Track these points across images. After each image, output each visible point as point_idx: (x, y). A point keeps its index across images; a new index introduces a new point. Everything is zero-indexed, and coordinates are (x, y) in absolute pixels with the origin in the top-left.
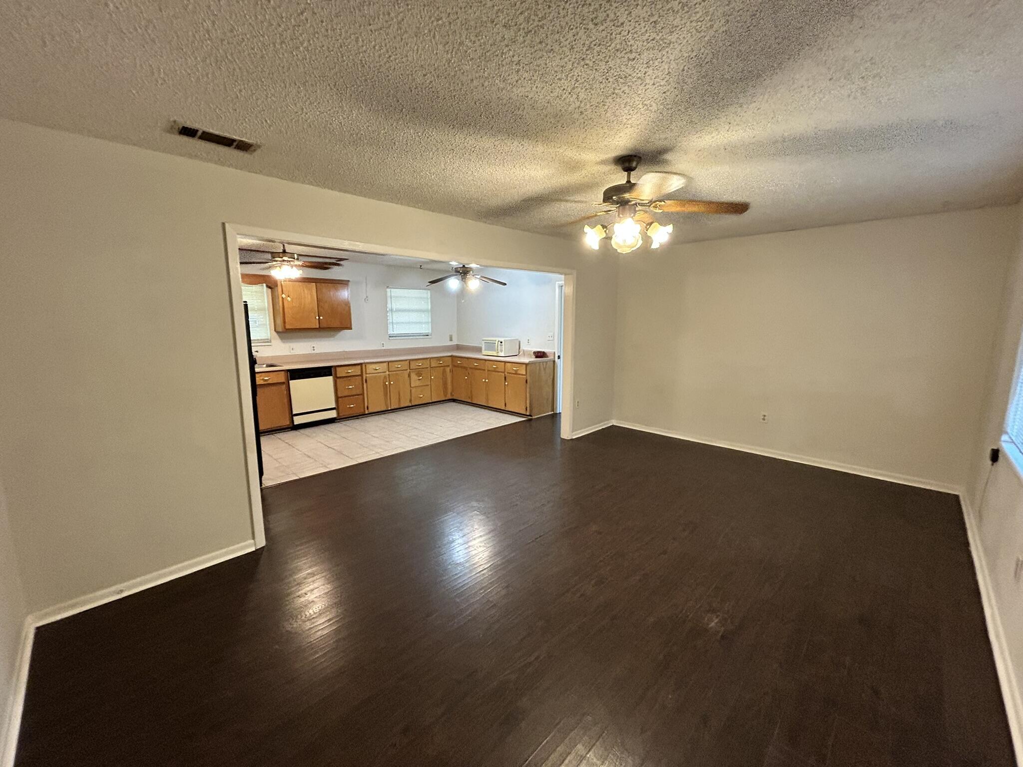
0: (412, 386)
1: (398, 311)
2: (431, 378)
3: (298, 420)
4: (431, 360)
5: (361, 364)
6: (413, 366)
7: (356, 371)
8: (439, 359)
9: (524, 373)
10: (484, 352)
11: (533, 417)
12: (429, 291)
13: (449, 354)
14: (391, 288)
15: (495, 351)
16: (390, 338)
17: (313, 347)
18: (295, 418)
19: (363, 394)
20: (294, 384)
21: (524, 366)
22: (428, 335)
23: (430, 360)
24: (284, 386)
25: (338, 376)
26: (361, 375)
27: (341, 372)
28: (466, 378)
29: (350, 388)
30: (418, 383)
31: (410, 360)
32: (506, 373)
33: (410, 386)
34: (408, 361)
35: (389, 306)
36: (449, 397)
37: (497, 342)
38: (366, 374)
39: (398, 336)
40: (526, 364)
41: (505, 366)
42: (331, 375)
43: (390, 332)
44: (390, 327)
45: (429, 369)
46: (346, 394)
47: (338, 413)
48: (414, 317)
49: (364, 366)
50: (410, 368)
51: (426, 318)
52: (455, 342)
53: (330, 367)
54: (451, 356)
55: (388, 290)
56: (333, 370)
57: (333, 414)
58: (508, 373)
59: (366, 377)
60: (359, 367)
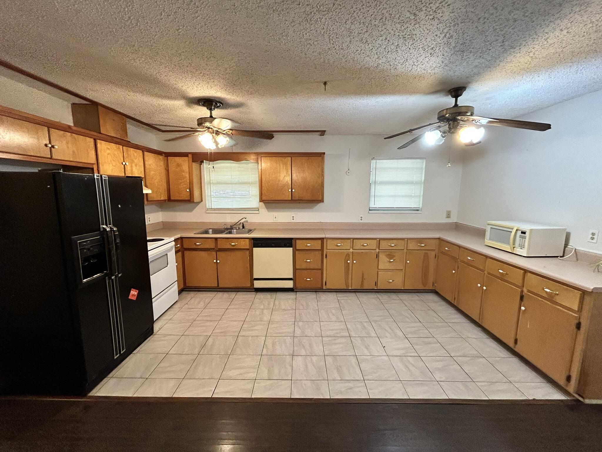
0: (379, 268)
1: (382, 183)
2: (406, 262)
3: (258, 284)
4: (409, 241)
5: (322, 239)
6: (384, 245)
7: (317, 245)
8: (420, 240)
9: (576, 308)
10: (488, 242)
11: (587, 401)
12: (425, 161)
13: (437, 236)
14: (376, 159)
15: (508, 243)
16: (370, 212)
17: (293, 217)
18: (255, 282)
19: (322, 269)
20: (257, 251)
21: (578, 294)
22: (418, 210)
23: (407, 241)
24: (248, 252)
25: (297, 248)
26: (322, 250)
27: (299, 245)
28: (454, 272)
29: (308, 262)
30: (387, 266)
31: (381, 239)
32: (525, 290)
33: (378, 268)
34: (378, 240)
35: (372, 178)
36: (430, 287)
37: (514, 231)
38: (327, 249)
39: (381, 210)
40: (584, 293)
41: (524, 278)
42: (290, 246)
43: (372, 205)
44: (372, 199)
45: (405, 250)
46: (304, 266)
47: (295, 284)
48: (402, 190)
49: (325, 240)
50: (379, 248)
51: (418, 191)
52: (454, 219)
53: (291, 239)
54: (439, 239)
55: (373, 162)
56: (293, 241)
57: (289, 284)
58: (529, 291)
59: (327, 252)
60: (320, 242)
